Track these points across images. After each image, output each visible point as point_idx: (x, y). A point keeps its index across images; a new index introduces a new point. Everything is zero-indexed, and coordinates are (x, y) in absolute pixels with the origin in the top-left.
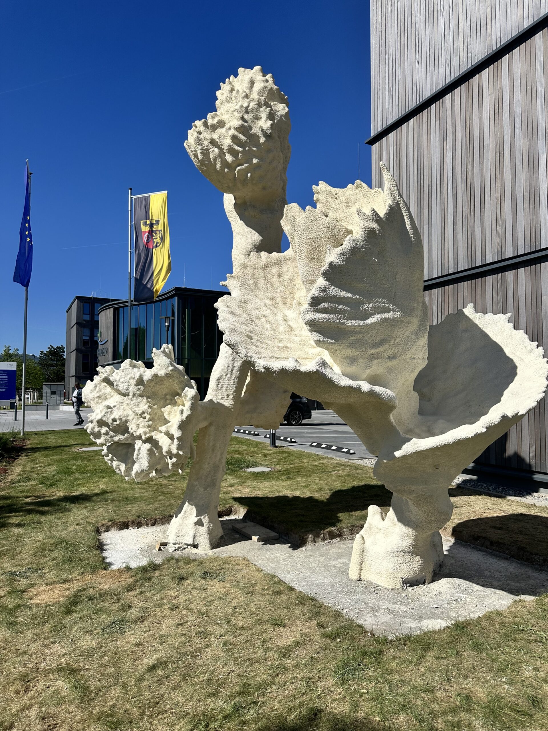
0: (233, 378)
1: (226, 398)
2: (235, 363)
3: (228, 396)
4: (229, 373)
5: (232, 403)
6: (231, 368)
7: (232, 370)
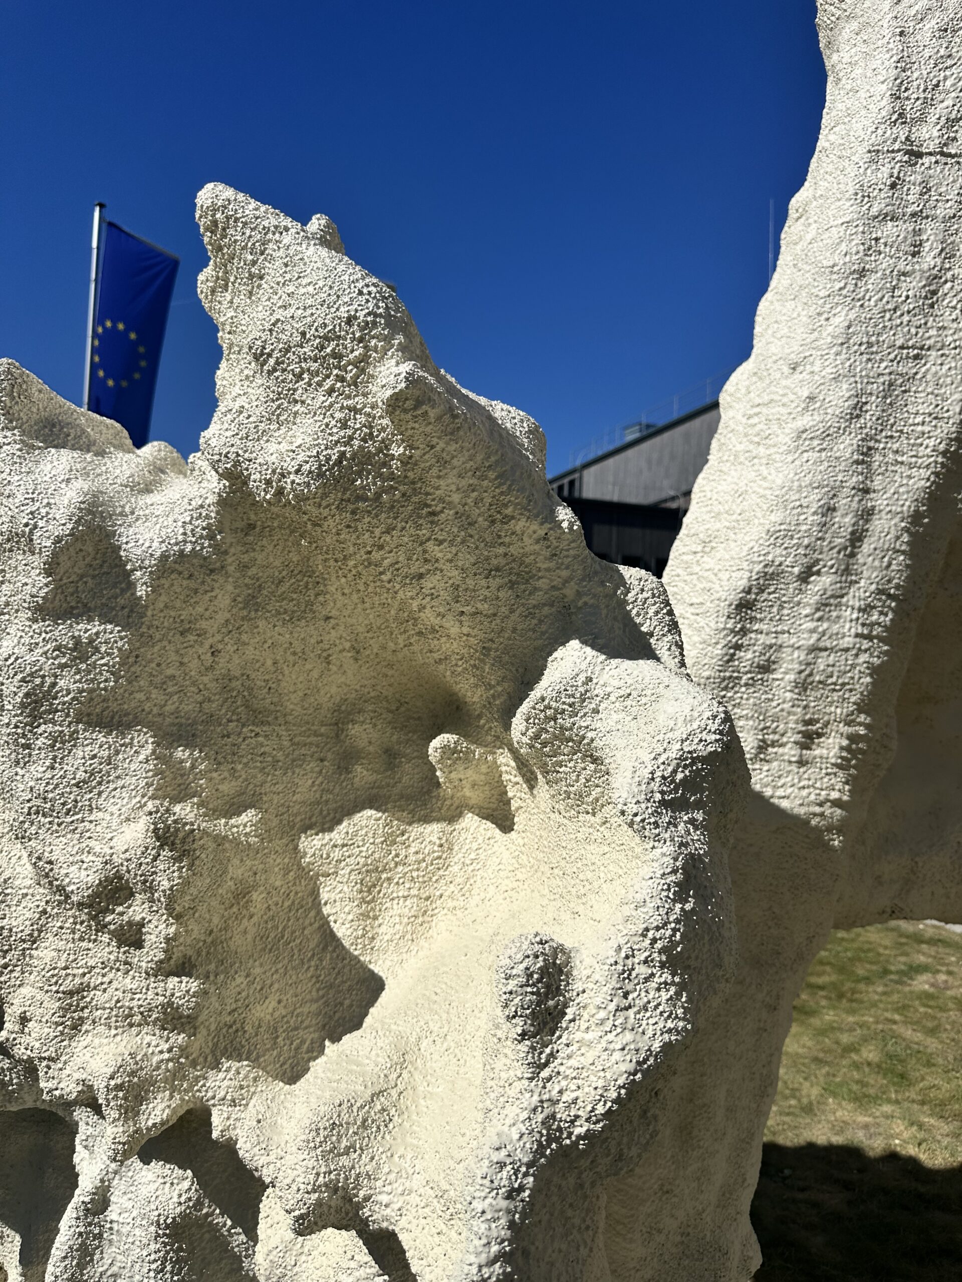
0: (857, 596)
1: (790, 752)
2: (877, 482)
3: (809, 739)
4: (830, 559)
5: (838, 788)
6: (845, 521)
7: (857, 538)
